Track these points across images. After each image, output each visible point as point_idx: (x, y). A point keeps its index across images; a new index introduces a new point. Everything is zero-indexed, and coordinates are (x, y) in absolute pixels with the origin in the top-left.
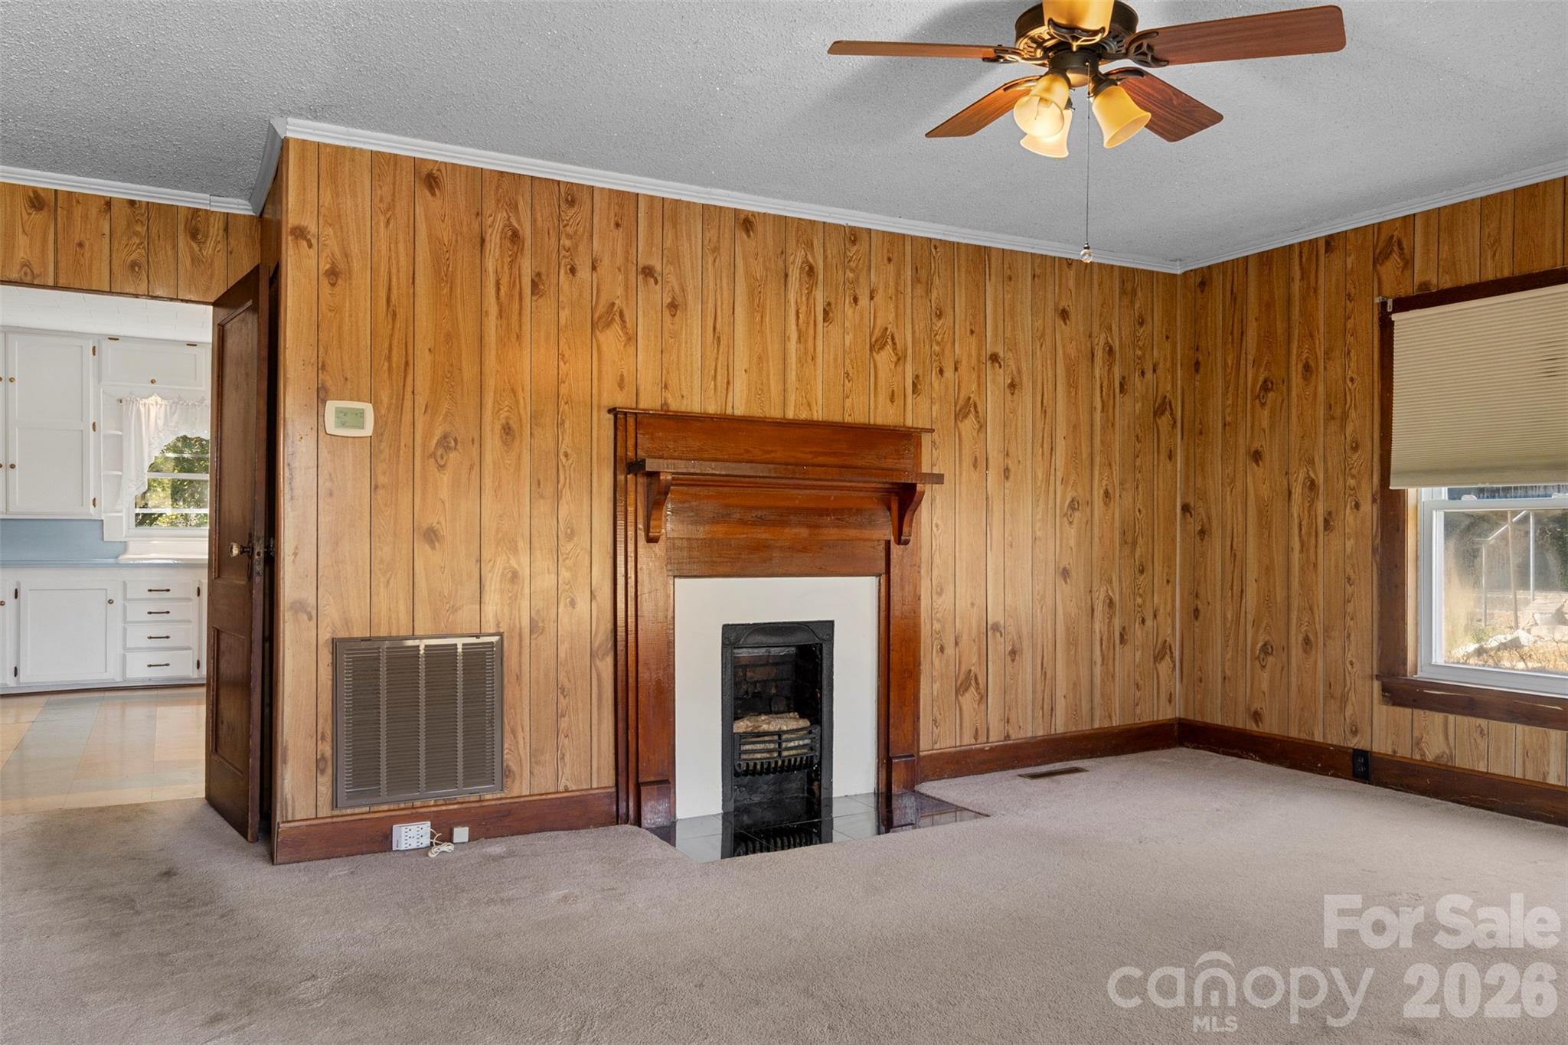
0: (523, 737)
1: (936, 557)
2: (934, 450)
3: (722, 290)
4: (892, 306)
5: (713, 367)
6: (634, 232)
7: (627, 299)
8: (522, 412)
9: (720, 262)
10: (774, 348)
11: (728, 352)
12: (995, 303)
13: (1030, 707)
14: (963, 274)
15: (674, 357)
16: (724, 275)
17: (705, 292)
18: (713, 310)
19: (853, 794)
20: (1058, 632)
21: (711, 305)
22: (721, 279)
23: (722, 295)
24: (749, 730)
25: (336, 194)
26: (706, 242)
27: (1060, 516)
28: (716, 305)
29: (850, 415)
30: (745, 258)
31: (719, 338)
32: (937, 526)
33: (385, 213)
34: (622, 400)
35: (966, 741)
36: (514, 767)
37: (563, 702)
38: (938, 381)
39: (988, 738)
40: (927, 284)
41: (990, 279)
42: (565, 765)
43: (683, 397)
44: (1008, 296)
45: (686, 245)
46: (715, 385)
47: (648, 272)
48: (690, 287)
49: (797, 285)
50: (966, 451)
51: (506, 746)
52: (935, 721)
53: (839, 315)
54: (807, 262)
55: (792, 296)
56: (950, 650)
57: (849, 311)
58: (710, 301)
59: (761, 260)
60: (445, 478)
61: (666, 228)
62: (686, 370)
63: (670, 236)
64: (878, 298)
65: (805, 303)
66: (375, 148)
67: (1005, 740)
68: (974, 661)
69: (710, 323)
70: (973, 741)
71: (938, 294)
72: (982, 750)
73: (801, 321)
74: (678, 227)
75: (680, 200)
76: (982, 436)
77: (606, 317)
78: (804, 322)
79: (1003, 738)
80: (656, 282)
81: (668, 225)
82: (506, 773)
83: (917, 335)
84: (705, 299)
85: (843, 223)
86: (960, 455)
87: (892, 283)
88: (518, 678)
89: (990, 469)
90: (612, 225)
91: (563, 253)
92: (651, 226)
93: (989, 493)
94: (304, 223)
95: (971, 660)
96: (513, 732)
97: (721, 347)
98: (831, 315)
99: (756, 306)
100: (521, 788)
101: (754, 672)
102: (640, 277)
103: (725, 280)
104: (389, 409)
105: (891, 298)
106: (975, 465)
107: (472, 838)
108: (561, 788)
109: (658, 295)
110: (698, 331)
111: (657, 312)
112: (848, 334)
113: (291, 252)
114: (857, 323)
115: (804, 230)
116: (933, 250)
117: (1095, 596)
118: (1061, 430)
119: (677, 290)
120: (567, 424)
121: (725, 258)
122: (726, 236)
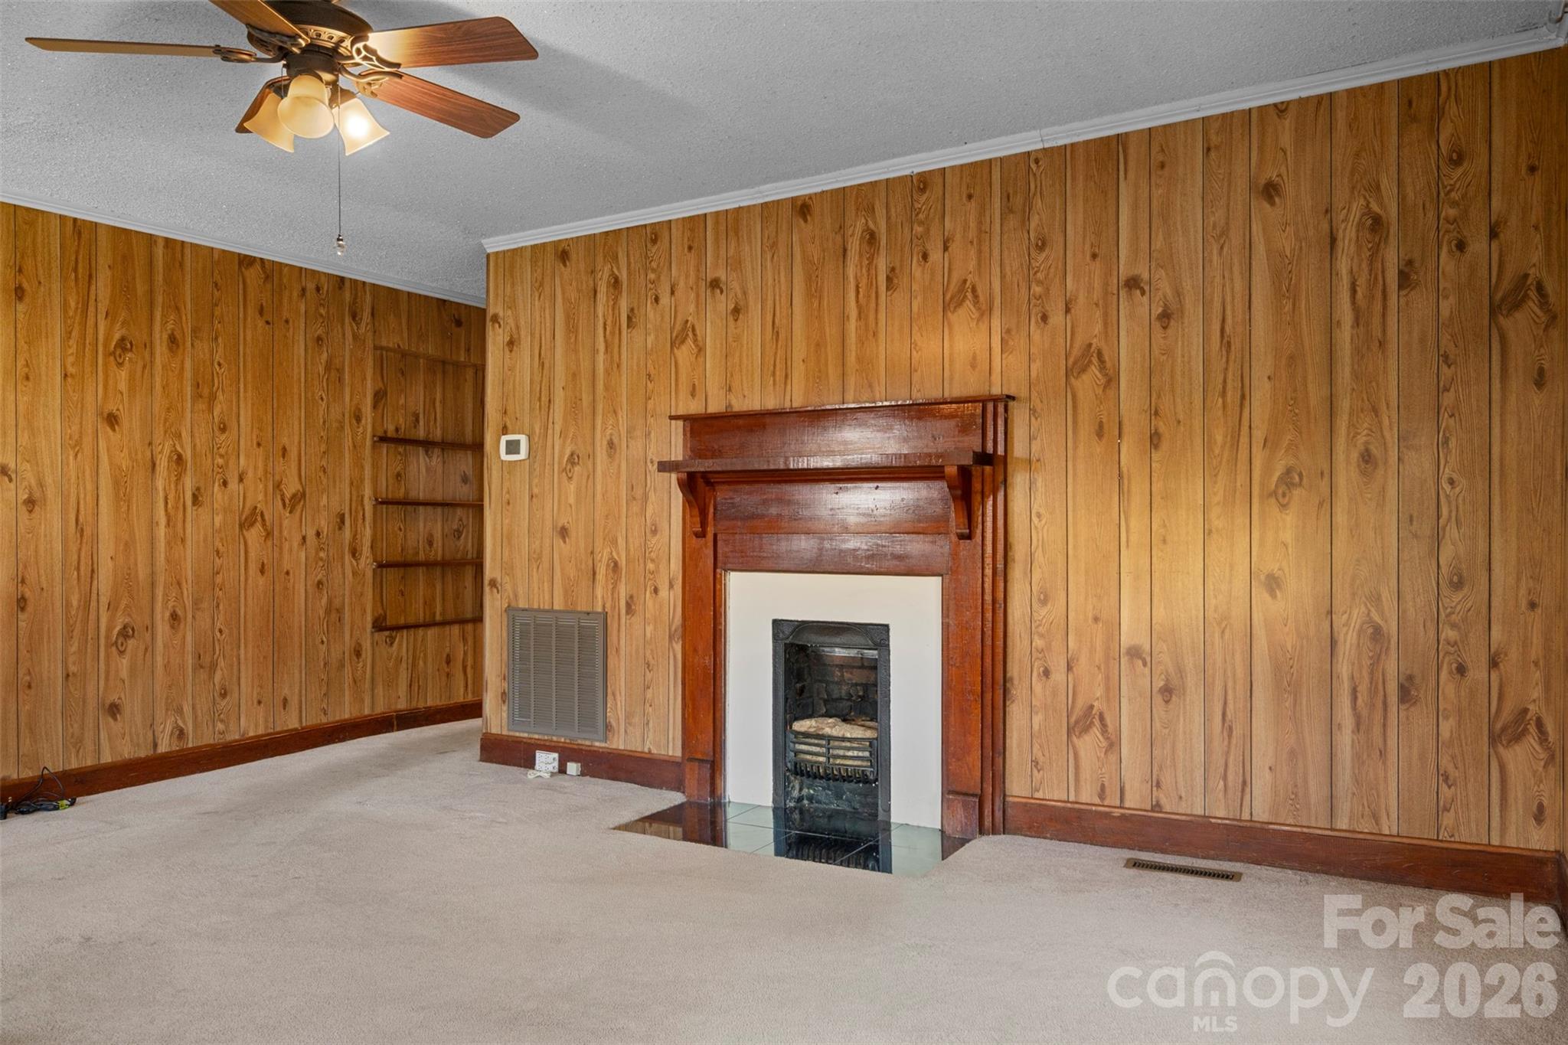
0: (621, 700)
1: (1039, 555)
2: (1033, 419)
3: (780, 285)
4: (973, 253)
5: (772, 362)
6: (703, 251)
7: (698, 314)
8: (621, 428)
9: (778, 256)
10: (831, 332)
11: (786, 346)
12: (1135, 207)
13: (1199, 774)
14: (1080, 184)
15: (737, 360)
16: (782, 268)
17: (764, 289)
18: (772, 306)
19: (915, 824)
20: (1258, 668)
21: (770, 303)
22: (779, 273)
23: (780, 289)
24: (812, 730)
25: (513, 285)
26: (765, 240)
27: (1261, 497)
28: (774, 300)
29: (919, 391)
30: (802, 244)
31: (778, 332)
32: (1039, 516)
33: (538, 290)
34: (694, 407)
35: (1085, 797)
36: (614, 724)
37: (649, 676)
38: (1039, 331)
39: (1122, 800)
40: (1025, 212)
41: (1126, 178)
42: (649, 730)
43: (745, 396)
44: (1157, 193)
45: (747, 248)
46: (774, 381)
47: (715, 284)
48: (750, 286)
49: (857, 258)
50: (1084, 415)
51: (609, 705)
52: (1035, 763)
53: (905, 279)
54: (868, 228)
55: (851, 271)
56: (1059, 676)
57: (917, 272)
58: (769, 297)
59: (817, 242)
60: (572, 487)
61: (729, 238)
62: (748, 371)
63: (733, 245)
64: (954, 247)
65: (865, 274)
66: (532, 243)
67: (1152, 810)
68: (1098, 695)
69: (769, 319)
70: (1097, 801)
71: (1041, 220)
72: (1107, 815)
73: (861, 295)
74: (740, 234)
75: (740, 208)
76: (1111, 393)
77: (684, 334)
78: (864, 297)
79: (1149, 807)
80: (722, 292)
81: (731, 233)
82: (608, 727)
83: (1008, 278)
84: (764, 297)
85: (907, 172)
86: (1075, 422)
87: (973, 225)
88: (617, 650)
89: (1125, 438)
90: (686, 249)
91: (650, 286)
92: (717, 241)
93: (1124, 470)
94: (497, 311)
95: (1093, 692)
96: (614, 694)
97: (780, 343)
98: (895, 281)
99: (814, 292)
100: (619, 742)
101: (851, 673)
102: (709, 291)
103: (782, 274)
104: (539, 437)
105: (972, 242)
106: (1100, 433)
107: (583, 774)
108: (646, 750)
109: (722, 304)
110: (757, 330)
111: (722, 319)
112: (916, 298)
113: (491, 333)
114: (927, 283)
115: (863, 197)
116: (1033, 166)
117: (1339, 620)
118: (1262, 367)
119: (740, 295)
120: (652, 435)
121: (782, 251)
122: (784, 228)
